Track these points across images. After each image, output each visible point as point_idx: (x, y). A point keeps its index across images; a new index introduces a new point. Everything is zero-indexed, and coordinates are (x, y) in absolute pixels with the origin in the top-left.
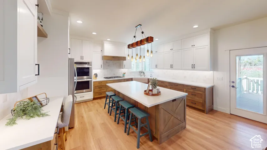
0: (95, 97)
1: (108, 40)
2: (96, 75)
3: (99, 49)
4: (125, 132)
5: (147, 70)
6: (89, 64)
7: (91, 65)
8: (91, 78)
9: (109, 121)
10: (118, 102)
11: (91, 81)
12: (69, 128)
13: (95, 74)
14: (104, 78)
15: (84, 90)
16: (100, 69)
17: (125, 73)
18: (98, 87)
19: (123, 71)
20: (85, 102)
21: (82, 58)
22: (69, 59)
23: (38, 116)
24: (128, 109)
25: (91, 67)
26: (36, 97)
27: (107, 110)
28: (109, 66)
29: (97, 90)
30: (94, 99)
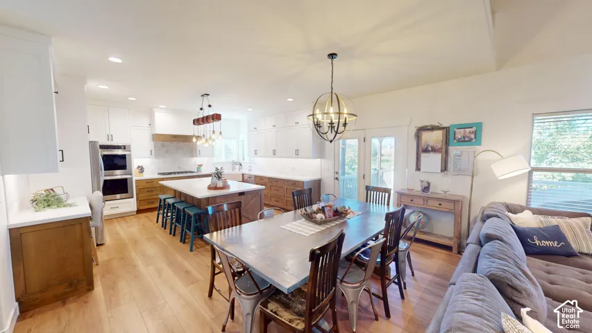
0: (141, 208)
1: (161, 106)
2: (141, 169)
3: (145, 122)
4: (181, 241)
5: (247, 159)
6: (125, 148)
7: (130, 151)
8: (131, 174)
9: (163, 236)
10: (173, 204)
11: (131, 179)
12: (98, 245)
13: (139, 167)
14: (158, 174)
15: (118, 196)
16: (149, 157)
17: (201, 166)
18: (146, 190)
19: (197, 160)
20: (122, 217)
21: (110, 137)
22: (90, 142)
23: (64, 206)
24: (184, 209)
25: (130, 155)
26: (52, 190)
27: (161, 224)
28: (167, 152)
29: (144, 195)
30: (139, 211)
